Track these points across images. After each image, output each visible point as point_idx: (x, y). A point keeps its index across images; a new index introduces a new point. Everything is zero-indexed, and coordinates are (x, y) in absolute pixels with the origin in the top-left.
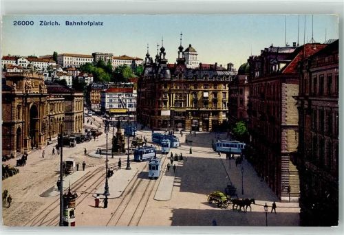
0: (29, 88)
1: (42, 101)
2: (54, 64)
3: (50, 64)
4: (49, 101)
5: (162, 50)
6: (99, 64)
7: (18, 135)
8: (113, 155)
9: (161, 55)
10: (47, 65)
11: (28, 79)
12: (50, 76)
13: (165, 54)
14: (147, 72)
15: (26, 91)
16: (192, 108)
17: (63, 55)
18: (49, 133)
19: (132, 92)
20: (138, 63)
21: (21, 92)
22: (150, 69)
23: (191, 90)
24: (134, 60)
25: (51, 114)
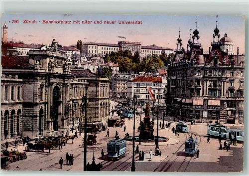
0: (52, 67)
1: (66, 82)
2: (78, 53)
3: (74, 52)
4: (72, 84)
5: (196, 33)
6: (126, 54)
7: (41, 117)
8: (140, 142)
9: (194, 39)
10: (70, 54)
11: (51, 57)
12: (73, 64)
13: (198, 38)
14: (178, 58)
15: (49, 70)
16: (228, 98)
17: (87, 44)
18: (73, 118)
19: (161, 82)
20: (168, 53)
21: (44, 71)
22: (182, 55)
23: (227, 78)
24: (163, 50)
25: (74, 98)
